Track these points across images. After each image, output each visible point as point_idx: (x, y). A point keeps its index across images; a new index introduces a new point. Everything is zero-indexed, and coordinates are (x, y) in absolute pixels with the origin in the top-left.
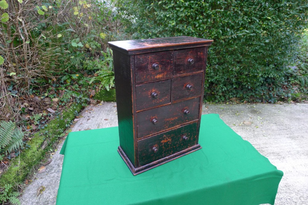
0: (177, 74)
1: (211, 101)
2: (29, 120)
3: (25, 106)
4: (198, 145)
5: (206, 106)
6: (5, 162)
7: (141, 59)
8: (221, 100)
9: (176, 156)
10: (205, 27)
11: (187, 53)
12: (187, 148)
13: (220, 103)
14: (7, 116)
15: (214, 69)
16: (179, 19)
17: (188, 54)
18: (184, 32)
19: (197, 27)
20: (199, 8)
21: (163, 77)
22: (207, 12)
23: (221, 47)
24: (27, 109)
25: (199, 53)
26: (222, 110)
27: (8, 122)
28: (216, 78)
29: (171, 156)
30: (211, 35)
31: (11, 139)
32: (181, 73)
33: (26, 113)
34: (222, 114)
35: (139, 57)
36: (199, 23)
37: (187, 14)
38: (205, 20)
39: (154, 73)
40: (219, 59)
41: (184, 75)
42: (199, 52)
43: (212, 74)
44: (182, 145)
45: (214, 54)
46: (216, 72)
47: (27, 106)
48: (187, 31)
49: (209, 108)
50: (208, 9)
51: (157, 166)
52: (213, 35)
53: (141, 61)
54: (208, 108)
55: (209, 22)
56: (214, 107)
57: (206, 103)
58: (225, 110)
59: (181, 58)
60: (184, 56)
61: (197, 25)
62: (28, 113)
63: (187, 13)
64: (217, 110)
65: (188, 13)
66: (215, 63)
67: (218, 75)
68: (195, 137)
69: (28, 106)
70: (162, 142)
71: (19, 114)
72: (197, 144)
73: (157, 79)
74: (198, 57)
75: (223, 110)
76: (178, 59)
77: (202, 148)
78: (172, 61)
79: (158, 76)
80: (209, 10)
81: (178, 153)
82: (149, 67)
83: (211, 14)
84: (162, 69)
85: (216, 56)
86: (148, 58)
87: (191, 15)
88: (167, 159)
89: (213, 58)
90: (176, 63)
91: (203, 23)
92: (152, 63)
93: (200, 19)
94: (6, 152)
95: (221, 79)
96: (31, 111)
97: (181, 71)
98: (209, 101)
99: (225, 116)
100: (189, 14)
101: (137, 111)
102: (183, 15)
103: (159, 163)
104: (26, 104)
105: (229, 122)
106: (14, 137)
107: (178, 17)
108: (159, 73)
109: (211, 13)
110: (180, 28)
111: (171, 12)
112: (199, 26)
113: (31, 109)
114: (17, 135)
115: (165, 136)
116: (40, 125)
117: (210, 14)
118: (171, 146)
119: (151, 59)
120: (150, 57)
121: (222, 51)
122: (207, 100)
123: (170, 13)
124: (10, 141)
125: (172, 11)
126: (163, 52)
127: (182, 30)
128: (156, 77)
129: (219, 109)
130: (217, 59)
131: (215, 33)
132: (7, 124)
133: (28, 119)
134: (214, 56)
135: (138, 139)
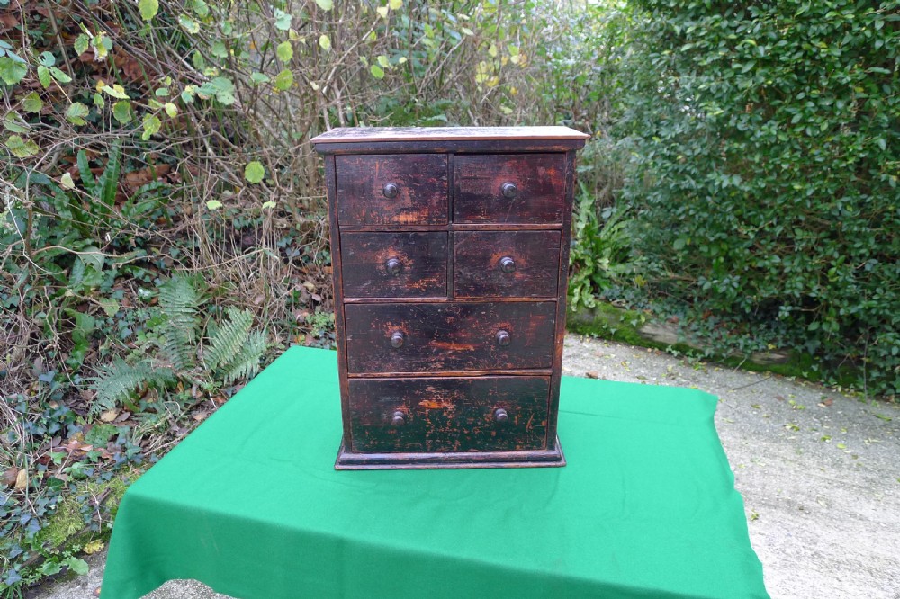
0: (468, 221)
1: (852, 386)
2: (304, 324)
3: (307, 289)
4: (552, 453)
5: (823, 398)
6: (218, 398)
7: (352, 165)
8: (891, 391)
9: (468, 460)
10: (825, 127)
11: (500, 164)
12: (514, 449)
13: (888, 400)
14: (257, 302)
15: (860, 274)
16: (737, 98)
17: (500, 168)
18: (752, 139)
19: (794, 126)
20: (808, 63)
21: (419, 222)
22: (835, 77)
23: (886, 200)
24: (307, 296)
25: (542, 171)
26: (881, 422)
27: (243, 312)
28: (864, 304)
29: (452, 454)
30: (847, 154)
31: (238, 351)
32: (480, 221)
33: (303, 305)
34: (874, 437)
35: (346, 160)
36: (803, 111)
37: (763, 83)
38: (826, 103)
39: (391, 207)
40: (878, 239)
41: (491, 228)
42: (541, 165)
43: (852, 289)
44: (494, 433)
45: (859, 222)
46: (871, 285)
47: (310, 289)
48: (761, 136)
49: (834, 407)
50: (839, 65)
51: (404, 467)
52: (852, 155)
53: (353, 172)
54: (828, 405)
55: (837, 109)
56: (853, 408)
57: (830, 388)
58: (894, 425)
59: (476, 178)
60: (489, 174)
61: (795, 120)
62: (307, 307)
63: (763, 79)
64: (860, 420)
65: (768, 77)
66: (863, 251)
67: (875, 297)
68: (544, 423)
69: (312, 291)
70: (421, 403)
71: (284, 302)
72: (552, 448)
73: (399, 224)
74: (541, 181)
75: (885, 425)
76: (467, 178)
77: (564, 466)
78: (445, 181)
79: (402, 218)
80: (842, 69)
81: (479, 454)
82: (376, 189)
83: (848, 83)
84: (413, 199)
85: (868, 230)
86: (372, 165)
87: (778, 85)
88: (439, 461)
89: (858, 235)
90: (462, 190)
91: (821, 111)
92: (383, 180)
93: (808, 98)
94: (226, 377)
95: (887, 312)
96: (316, 303)
97: (478, 213)
98: (845, 385)
99: (883, 444)
100: (770, 82)
101: (346, 300)
102: (749, 84)
103: (412, 461)
104: (310, 285)
105: (890, 468)
106: (247, 347)
107: (736, 90)
108: (406, 210)
109: (849, 79)
110: (740, 127)
111: (716, 76)
112: (803, 122)
113: (318, 298)
114: (253, 345)
115: (431, 388)
116: (324, 340)
117: (844, 81)
118: (453, 425)
119: (380, 169)
120: (378, 166)
121: (889, 212)
122: (836, 378)
123: (712, 78)
124: (236, 354)
125: (720, 74)
126: (415, 156)
127: (748, 134)
128: (396, 219)
129: (873, 418)
130: (872, 241)
131: (861, 148)
132: (239, 315)
133: (302, 319)
134: (861, 225)
135: (351, 375)
